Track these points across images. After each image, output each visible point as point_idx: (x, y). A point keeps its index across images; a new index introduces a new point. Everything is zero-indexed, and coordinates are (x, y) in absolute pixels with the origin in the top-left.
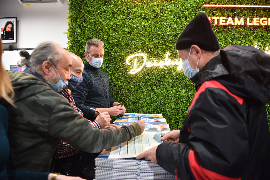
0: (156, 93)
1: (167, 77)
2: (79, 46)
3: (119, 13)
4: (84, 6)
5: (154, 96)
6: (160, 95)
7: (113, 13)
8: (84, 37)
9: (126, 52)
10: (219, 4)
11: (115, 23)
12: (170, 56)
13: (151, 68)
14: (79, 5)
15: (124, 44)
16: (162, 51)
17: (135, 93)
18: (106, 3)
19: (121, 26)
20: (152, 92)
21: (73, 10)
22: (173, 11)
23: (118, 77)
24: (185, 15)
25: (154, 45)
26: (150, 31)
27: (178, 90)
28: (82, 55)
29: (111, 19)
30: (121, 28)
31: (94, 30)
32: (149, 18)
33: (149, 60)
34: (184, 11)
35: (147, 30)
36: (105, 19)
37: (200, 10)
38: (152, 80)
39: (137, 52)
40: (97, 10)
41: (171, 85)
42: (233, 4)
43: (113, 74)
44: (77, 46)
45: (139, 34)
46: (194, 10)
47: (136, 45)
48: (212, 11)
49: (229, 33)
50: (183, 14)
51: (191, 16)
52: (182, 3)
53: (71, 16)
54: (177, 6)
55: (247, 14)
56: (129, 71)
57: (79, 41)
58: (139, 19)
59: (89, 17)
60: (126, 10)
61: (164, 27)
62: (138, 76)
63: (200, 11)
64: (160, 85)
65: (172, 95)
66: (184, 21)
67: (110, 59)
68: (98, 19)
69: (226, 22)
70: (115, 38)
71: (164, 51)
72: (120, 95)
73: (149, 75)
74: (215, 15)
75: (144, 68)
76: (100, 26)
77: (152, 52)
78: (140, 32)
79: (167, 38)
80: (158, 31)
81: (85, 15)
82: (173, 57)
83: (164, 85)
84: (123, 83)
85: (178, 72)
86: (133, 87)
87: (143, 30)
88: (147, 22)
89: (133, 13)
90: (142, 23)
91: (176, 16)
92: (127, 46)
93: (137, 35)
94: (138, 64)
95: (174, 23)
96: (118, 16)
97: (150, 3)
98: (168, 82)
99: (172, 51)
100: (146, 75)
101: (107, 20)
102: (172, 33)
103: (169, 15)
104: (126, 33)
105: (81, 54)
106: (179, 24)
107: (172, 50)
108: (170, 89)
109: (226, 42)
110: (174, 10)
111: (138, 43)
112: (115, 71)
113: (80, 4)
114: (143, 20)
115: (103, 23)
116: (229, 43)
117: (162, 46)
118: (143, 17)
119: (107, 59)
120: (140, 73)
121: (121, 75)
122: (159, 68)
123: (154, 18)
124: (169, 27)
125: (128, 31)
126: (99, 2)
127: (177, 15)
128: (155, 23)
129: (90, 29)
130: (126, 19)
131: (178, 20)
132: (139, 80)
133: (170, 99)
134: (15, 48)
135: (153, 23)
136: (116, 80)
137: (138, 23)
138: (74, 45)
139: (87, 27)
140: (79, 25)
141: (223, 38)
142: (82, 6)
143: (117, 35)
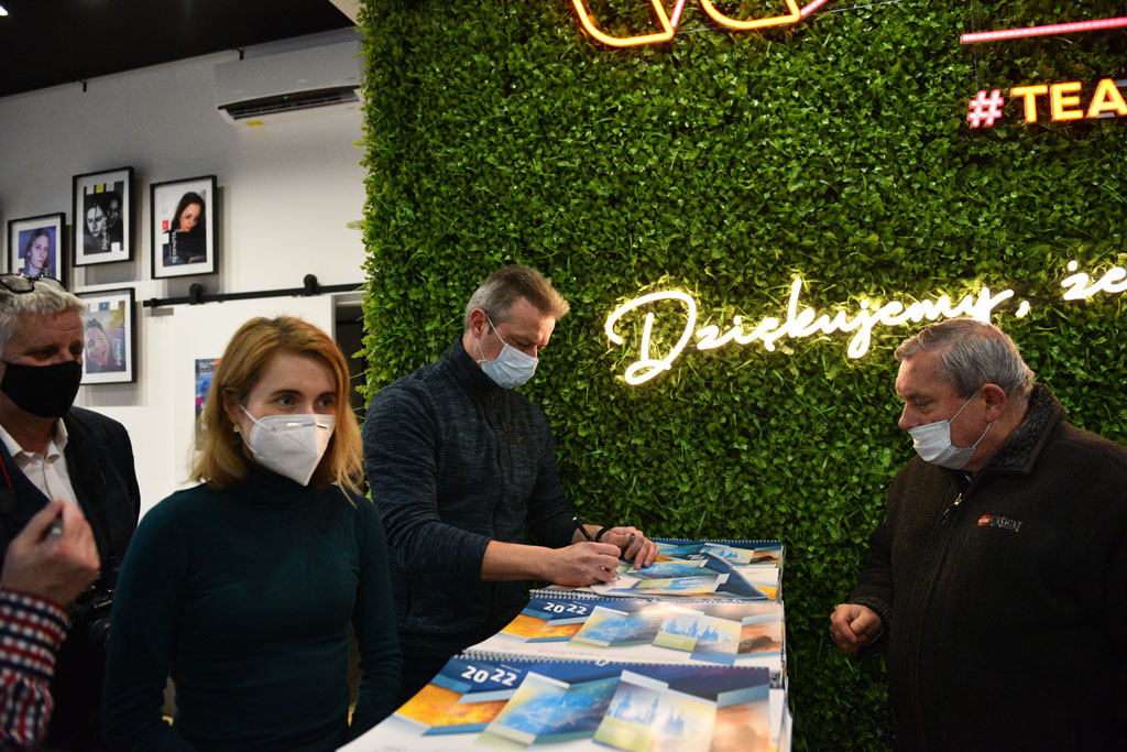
0: (750, 468)
1: (800, 391)
2: (409, 274)
3: (565, 121)
4: (424, 107)
5: (740, 482)
6: (769, 479)
7: (543, 123)
8: (426, 237)
9: (603, 286)
11: (551, 166)
12: (807, 291)
13: (721, 351)
14: (403, 103)
15: (594, 252)
16: (768, 273)
17: (652, 469)
18: (511, 82)
19: (578, 173)
20: (729, 464)
21: (382, 129)
22: (809, 82)
23: (572, 399)
24: (870, 92)
25: (728, 246)
26: (705, 187)
27: (859, 454)
28: (420, 311)
29: (536, 148)
30: (580, 182)
31: (467, 203)
32: (699, 128)
33: (707, 314)
34: (864, 74)
35: (696, 181)
36: (510, 153)
37: (942, 61)
38: (727, 410)
39: (653, 284)
40: (475, 117)
41: (822, 428)
42: (1113, 12)
43: (551, 386)
44: (400, 275)
45: (660, 200)
46: (916, 64)
47: (645, 254)
48: (1005, 59)
49: (1108, 156)
50: (860, 92)
51: (903, 97)
52: (849, 39)
53: (375, 155)
54: (831, 58)
56: (621, 371)
57: (410, 253)
58: (657, 137)
59: (445, 148)
60: (595, 105)
61: (771, 159)
62: (662, 391)
63: (946, 65)
64: (765, 433)
65: (827, 478)
66: (868, 124)
68: (479, 156)
70: (554, 229)
71: (778, 271)
72: (582, 482)
73: (713, 386)
74: (1026, 77)
75: (690, 356)
76: (491, 182)
77: (723, 281)
78: (665, 191)
79: (789, 210)
80: (746, 179)
81: (427, 142)
82: (823, 297)
83: (787, 432)
84: (598, 430)
85: (850, 366)
86: (639, 442)
87: (675, 182)
88: (690, 145)
89: (630, 111)
90: (671, 150)
91: (828, 104)
92: (606, 258)
93: (647, 207)
94: (658, 338)
95: (820, 137)
96: (562, 133)
97: (700, 60)
98: (806, 413)
99: (815, 269)
100: (696, 384)
101: (516, 156)
102: (813, 183)
103: (792, 102)
104: (600, 202)
105: (418, 307)
106: (843, 139)
107: (817, 265)
108: (815, 451)
109: (1092, 206)
110: (817, 77)
111: (653, 241)
112: (558, 375)
113: (410, 102)
114: (675, 136)
115: (501, 168)
116: (1114, 209)
117: (768, 246)
118: (673, 126)
120: (668, 377)
121: (585, 390)
122: (759, 351)
123: (721, 125)
124: (798, 158)
125: (607, 194)
126: (482, 81)
127: (833, 100)
128: (732, 146)
129: (450, 199)
130: (599, 140)
131: (838, 121)
132: (667, 410)
133: (820, 497)
134: (211, 293)
135: (720, 146)
136: (566, 414)
137: (650, 156)
138: (387, 273)
139: (438, 193)
140: (405, 186)
141: (1076, 187)
142: (416, 108)
143: (561, 215)
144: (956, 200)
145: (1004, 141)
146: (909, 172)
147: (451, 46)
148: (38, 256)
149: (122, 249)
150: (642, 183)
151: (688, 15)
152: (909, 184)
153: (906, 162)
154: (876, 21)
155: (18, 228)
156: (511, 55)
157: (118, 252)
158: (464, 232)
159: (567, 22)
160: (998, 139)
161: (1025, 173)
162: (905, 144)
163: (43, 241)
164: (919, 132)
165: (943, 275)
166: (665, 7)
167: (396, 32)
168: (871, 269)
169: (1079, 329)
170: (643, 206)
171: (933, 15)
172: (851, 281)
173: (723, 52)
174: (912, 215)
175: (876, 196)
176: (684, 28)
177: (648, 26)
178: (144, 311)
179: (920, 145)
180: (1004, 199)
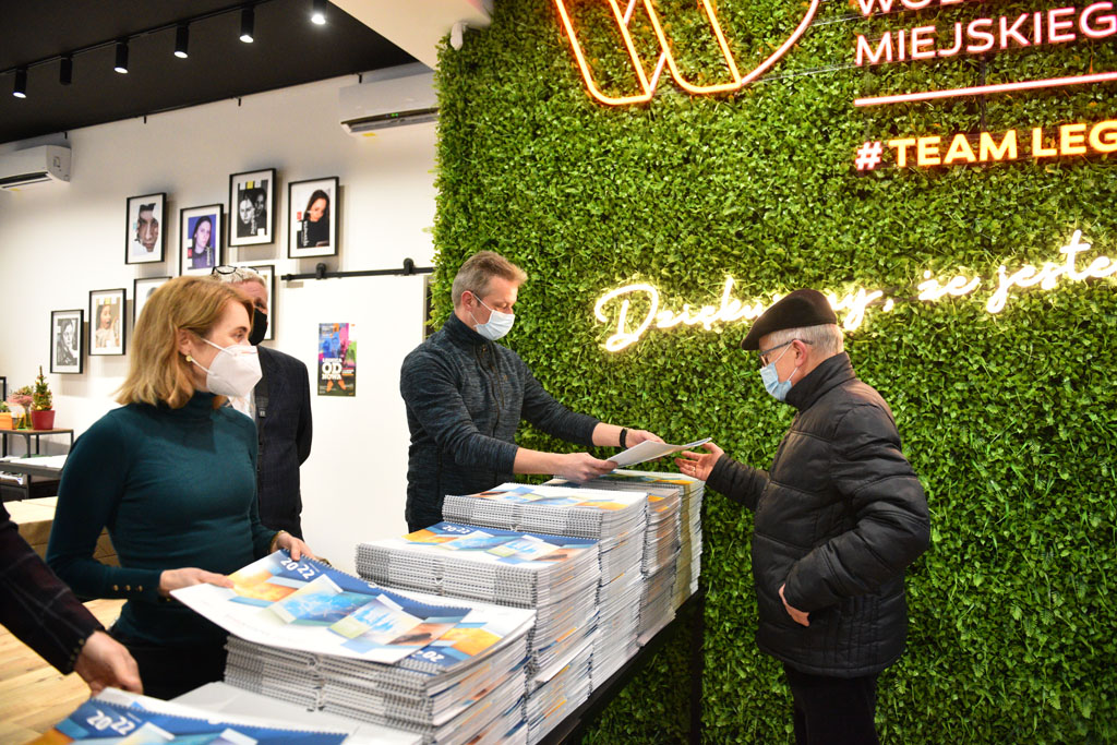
0: (689, 414)
1: (724, 359)
3: (572, 159)
4: (477, 146)
5: (681, 424)
6: (702, 422)
7: (558, 160)
8: (475, 240)
9: (594, 280)
10: (916, 91)
11: (562, 192)
12: (737, 287)
13: (675, 330)
14: (463, 142)
15: (589, 255)
16: (710, 273)
17: (622, 413)
18: (537, 129)
19: (580, 197)
20: (674, 411)
21: (449, 161)
22: (745, 134)
23: (571, 359)
24: (787, 142)
25: (681, 253)
26: (668, 209)
29: (552, 178)
30: (581, 204)
31: (504, 217)
32: (666, 166)
33: (666, 302)
34: (785, 128)
35: (661, 205)
36: (534, 182)
37: (841, 119)
38: (676, 371)
39: (628, 279)
40: (510, 154)
41: (741, 387)
42: (970, 82)
43: (556, 350)
45: (637, 218)
46: (822, 121)
47: (624, 257)
48: (887, 117)
49: (957, 193)
50: (781, 142)
51: (811, 146)
52: (774, 101)
53: (444, 179)
54: (762, 116)
55: (1030, 115)
56: (603, 341)
57: (464, 251)
58: (637, 171)
59: (490, 177)
60: (594, 148)
61: (715, 190)
62: (632, 357)
63: (845, 121)
64: (701, 389)
65: (742, 424)
66: (785, 165)
67: (548, 304)
68: (513, 183)
69: (943, 155)
70: (562, 237)
71: (715, 272)
73: (667, 354)
74: (902, 131)
75: (652, 332)
76: (520, 203)
77: (677, 279)
78: (640, 212)
79: (725, 228)
80: (697, 204)
81: (479, 171)
82: (747, 293)
83: (716, 389)
84: (586, 382)
87: (647, 205)
88: (659, 179)
89: (619, 153)
90: (645, 182)
91: (757, 150)
92: (597, 260)
93: (627, 223)
95: (750, 174)
96: (571, 168)
97: (669, 116)
98: (730, 376)
99: (742, 272)
100: (655, 352)
101: (538, 183)
102: (743, 208)
103: (732, 148)
104: (595, 219)
106: (767, 176)
107: (743, 269)
108: (736, 404)
109: (945, 230)
111: (630, 248)
112: (561, 342)
113: (468, 142)
114: (649, 171)
115: (527, 192)
116: (960, 233)
117: (709, 254)
118: (648, 164)
119: (540, 303)
120: (636, 347)
121: (577, 354)
122: (700, 330)
123: (680, 165)
124: (733, 190)
125: (599, 213)
126: (518, 128)
127: (761, 147)
128: (688, 180)
129: (493, 214)
130: (596, 173)
131: (761, 163)
132: (634, 371)
133: (736, 437)
134: (333, 271)
135: (680, 180)
136: (565, 371)
137: (630, 186)
138: (448, 265)
139: (484, 209)
140: (462, 203)
141: (933, 216)
142: (472, 146)
143: (567, 228)
144: (844, 223)
145: (882, 180)
146: (813, 201)
147: (497, 102)
148: (202, 238)
149: (266, 233)
150: (624, 206)
151: (663, 82)
152: (812, 209)
153: (811, 194)
154: (796, 87)
155: (187, 215)
156: (538, 109)
157: (263, 236)
158: (501, 237)
159: (578, 85)
160: (876, 179)
161: (899, 204)
162: (811, 181)
163: (205, 226)
164: (821, 172)
165: (832, 278)
166: (646, 75)
167: (461, 88)
168: (782, 274)
169: (929, 321)
170: (625, 222)
171: (837, 83)
172: (766, 281)
173: (686, 110)
174: (814, 234)
175: (787, 219)
176: (660, 91)
177: (635, 89)
178: (281, 284)
179: (822, 181)
180: (880, 223)
